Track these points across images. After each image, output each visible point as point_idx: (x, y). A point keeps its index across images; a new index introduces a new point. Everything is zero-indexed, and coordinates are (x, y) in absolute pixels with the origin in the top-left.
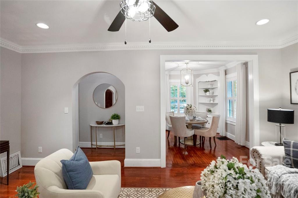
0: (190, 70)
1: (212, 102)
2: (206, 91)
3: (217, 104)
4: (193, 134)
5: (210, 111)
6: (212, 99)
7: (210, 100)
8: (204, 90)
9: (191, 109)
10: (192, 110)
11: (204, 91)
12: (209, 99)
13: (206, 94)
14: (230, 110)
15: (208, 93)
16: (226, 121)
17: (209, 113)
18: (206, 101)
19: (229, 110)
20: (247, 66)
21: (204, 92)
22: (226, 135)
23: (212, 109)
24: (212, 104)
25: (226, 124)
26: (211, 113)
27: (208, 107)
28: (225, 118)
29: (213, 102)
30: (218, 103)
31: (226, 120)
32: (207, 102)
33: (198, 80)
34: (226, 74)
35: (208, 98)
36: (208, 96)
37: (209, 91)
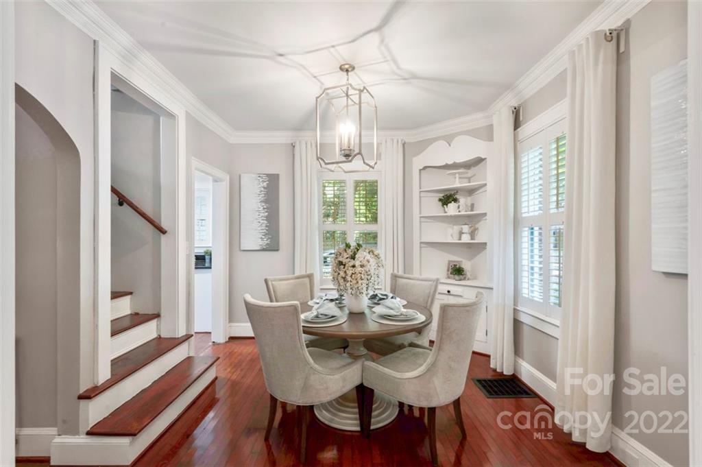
0: (356, 89)
1: (466, 239)
2: (448, 198)
3: (483, 246)
4: (357, 382)
5: (457, 271)
6: (466, 228)
7: (461, 233)
8: (441, 195)
9: (354, 266)
10: (359, 269)
11: (440, 200)
12: (457, 228)
13: (446, 209)
14: (532, 268)
15: (452, 205)
16: (514, 313)
17: (457, 277)
18: (448, 234)
19: (526, 268)
20: (622, 49)
21: (440, 203)
22: (515, 370)
23: (466, 265)
24: (468, 245)
25: (517, 324)
26: (464, 279)
27: (455, 258)
28: (512, 302)
29: (472, 238)
30: (485, 244)
31: (515, 311)
32: (450, 240)
33: (419, 162)
34: (517, 124)
35: (454, 225)
36: (451, 216)
37: (455, 200)
